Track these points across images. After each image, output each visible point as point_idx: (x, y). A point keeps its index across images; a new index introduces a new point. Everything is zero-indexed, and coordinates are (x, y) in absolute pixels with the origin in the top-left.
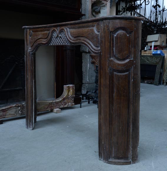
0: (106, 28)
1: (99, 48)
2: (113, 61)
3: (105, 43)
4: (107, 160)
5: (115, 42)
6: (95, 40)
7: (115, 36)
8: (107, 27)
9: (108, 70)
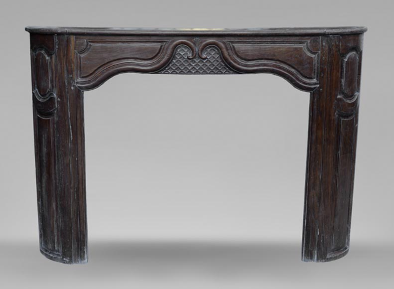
0: (334, 48)
1: (315, 81)
2: (343, 100)
3: (331, 73)
4: (325, 258)
5: (345, 69)
6: (306, 66)
7: (346, 60)
8: (336, 48)
9: (334, 115)
